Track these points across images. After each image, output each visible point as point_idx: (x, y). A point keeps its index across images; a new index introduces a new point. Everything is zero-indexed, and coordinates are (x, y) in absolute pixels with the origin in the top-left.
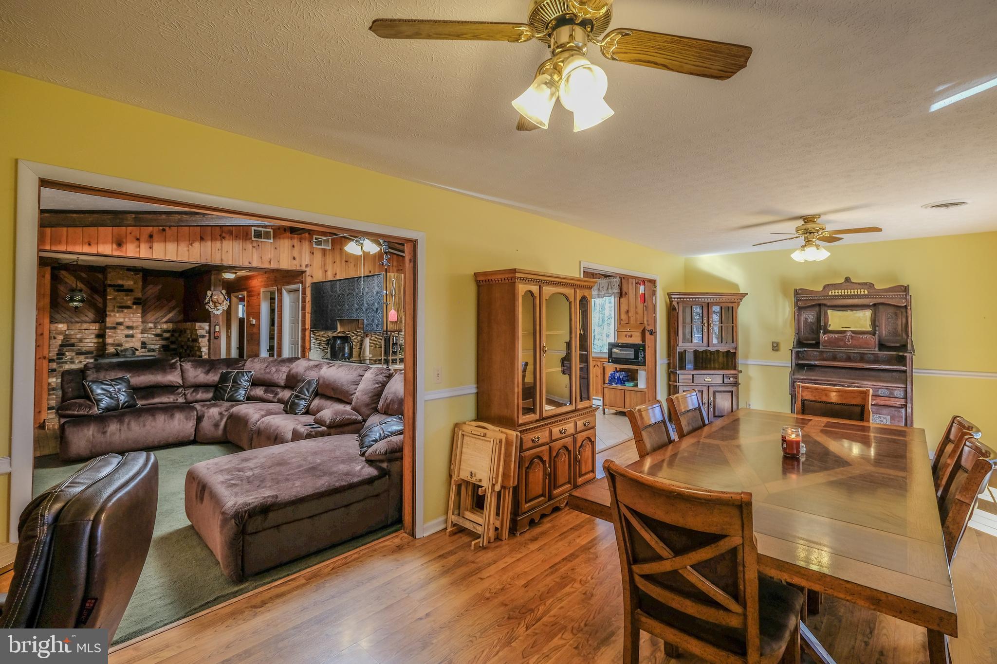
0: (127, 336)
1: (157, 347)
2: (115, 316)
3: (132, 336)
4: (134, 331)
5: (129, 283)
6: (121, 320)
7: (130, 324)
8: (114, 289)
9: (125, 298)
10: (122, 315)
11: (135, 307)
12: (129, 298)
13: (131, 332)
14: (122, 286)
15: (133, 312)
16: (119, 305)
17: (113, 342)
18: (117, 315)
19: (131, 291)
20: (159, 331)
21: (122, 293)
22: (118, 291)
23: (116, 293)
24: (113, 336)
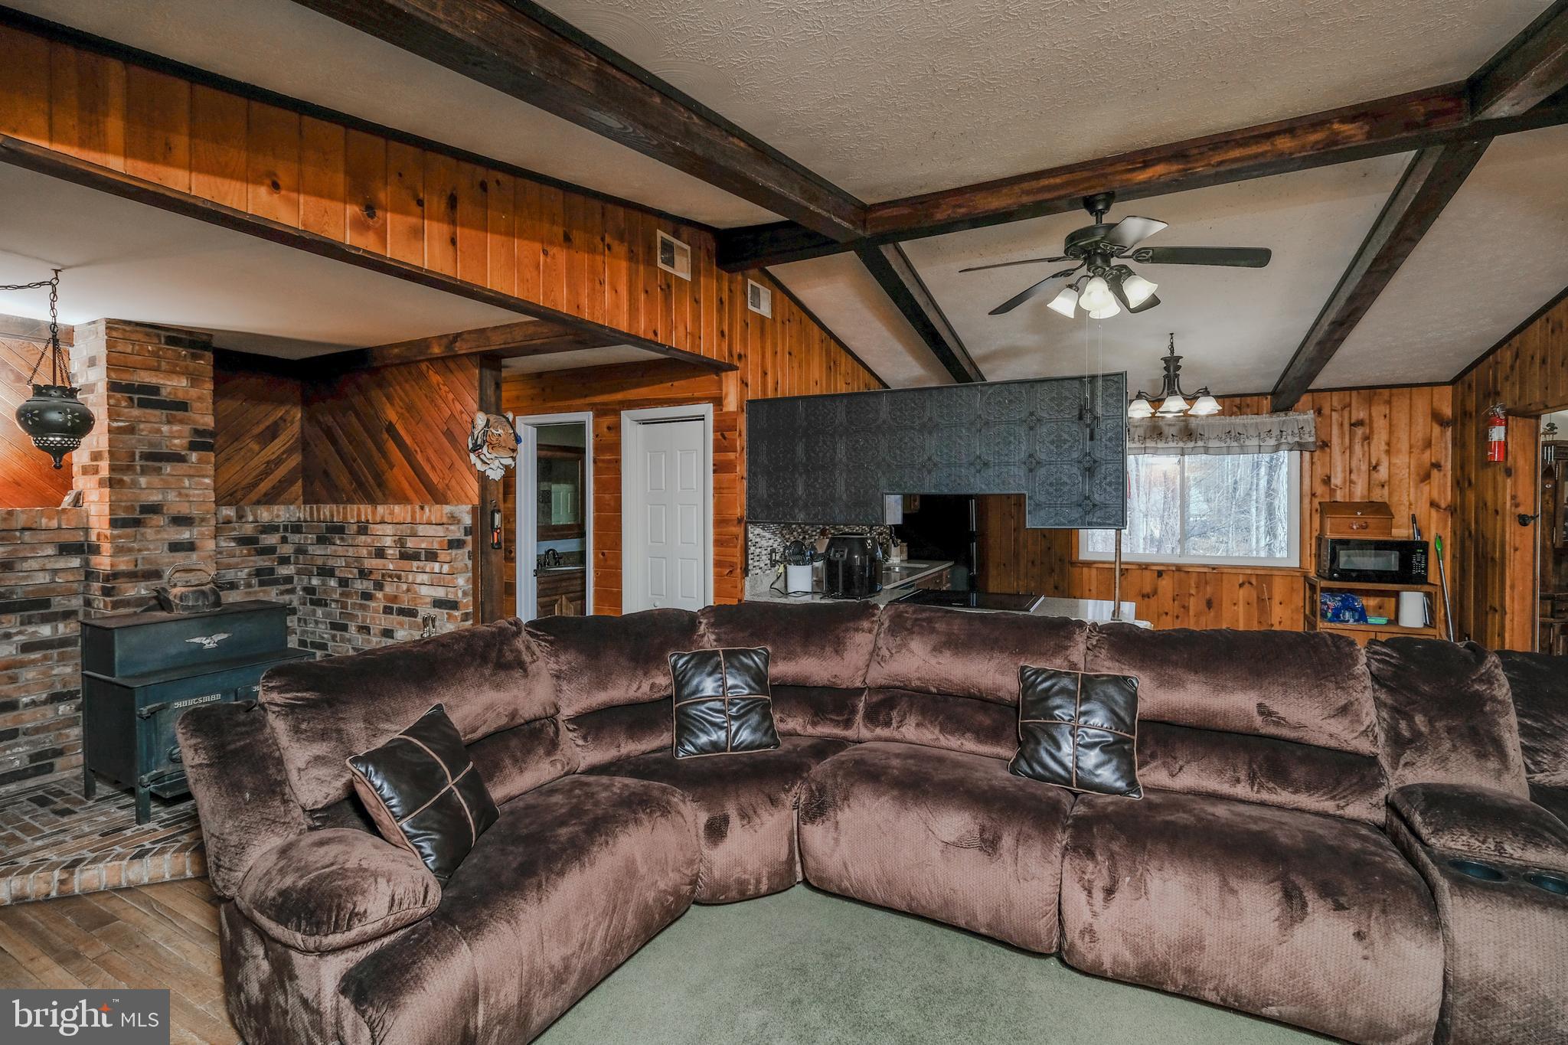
0: (175, 547)
1: (243, 574)
2: (134, 484)
3: (190, 547)
4: (196, 531)
5: (174, 385)
6: (155, 497)
7: (184, 509)
8: (131, 399)
9: (165, 428)
10: (155, 480)
11: (194, 457)
12: (176, 428)
13: (185, 535)
14: (155, 390)
15: (192, 472)
16: (146, 449)
17: (131, 567)
18: (143, 481)
19: (183, 406)
20: (248, 529)
21: (157, 412)
22: (143, 404)
23: (136, 412)
24: (130, 550)
